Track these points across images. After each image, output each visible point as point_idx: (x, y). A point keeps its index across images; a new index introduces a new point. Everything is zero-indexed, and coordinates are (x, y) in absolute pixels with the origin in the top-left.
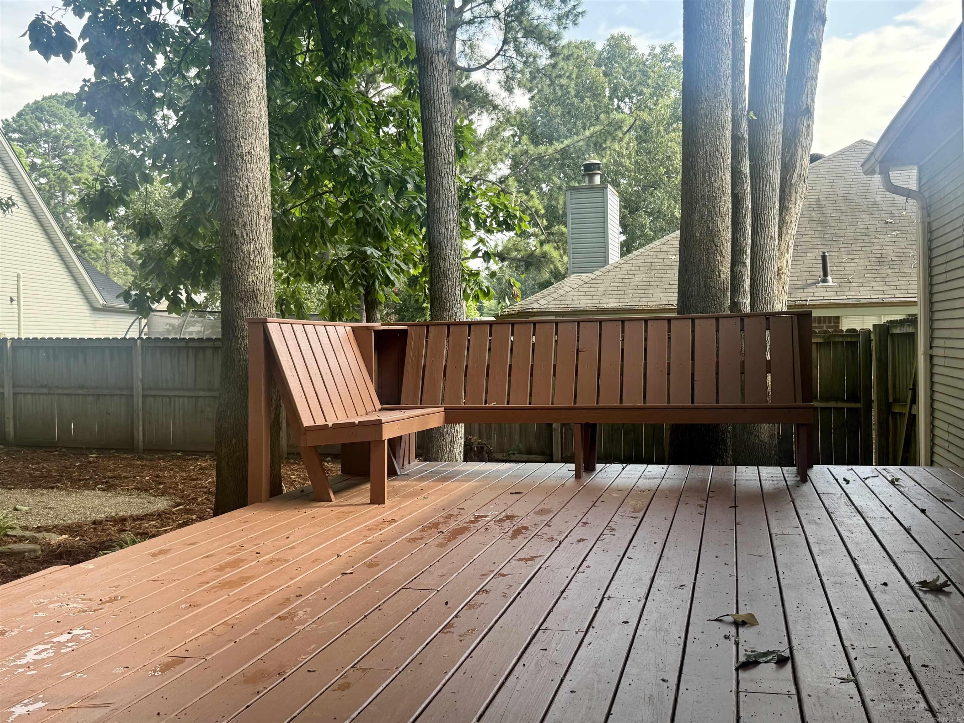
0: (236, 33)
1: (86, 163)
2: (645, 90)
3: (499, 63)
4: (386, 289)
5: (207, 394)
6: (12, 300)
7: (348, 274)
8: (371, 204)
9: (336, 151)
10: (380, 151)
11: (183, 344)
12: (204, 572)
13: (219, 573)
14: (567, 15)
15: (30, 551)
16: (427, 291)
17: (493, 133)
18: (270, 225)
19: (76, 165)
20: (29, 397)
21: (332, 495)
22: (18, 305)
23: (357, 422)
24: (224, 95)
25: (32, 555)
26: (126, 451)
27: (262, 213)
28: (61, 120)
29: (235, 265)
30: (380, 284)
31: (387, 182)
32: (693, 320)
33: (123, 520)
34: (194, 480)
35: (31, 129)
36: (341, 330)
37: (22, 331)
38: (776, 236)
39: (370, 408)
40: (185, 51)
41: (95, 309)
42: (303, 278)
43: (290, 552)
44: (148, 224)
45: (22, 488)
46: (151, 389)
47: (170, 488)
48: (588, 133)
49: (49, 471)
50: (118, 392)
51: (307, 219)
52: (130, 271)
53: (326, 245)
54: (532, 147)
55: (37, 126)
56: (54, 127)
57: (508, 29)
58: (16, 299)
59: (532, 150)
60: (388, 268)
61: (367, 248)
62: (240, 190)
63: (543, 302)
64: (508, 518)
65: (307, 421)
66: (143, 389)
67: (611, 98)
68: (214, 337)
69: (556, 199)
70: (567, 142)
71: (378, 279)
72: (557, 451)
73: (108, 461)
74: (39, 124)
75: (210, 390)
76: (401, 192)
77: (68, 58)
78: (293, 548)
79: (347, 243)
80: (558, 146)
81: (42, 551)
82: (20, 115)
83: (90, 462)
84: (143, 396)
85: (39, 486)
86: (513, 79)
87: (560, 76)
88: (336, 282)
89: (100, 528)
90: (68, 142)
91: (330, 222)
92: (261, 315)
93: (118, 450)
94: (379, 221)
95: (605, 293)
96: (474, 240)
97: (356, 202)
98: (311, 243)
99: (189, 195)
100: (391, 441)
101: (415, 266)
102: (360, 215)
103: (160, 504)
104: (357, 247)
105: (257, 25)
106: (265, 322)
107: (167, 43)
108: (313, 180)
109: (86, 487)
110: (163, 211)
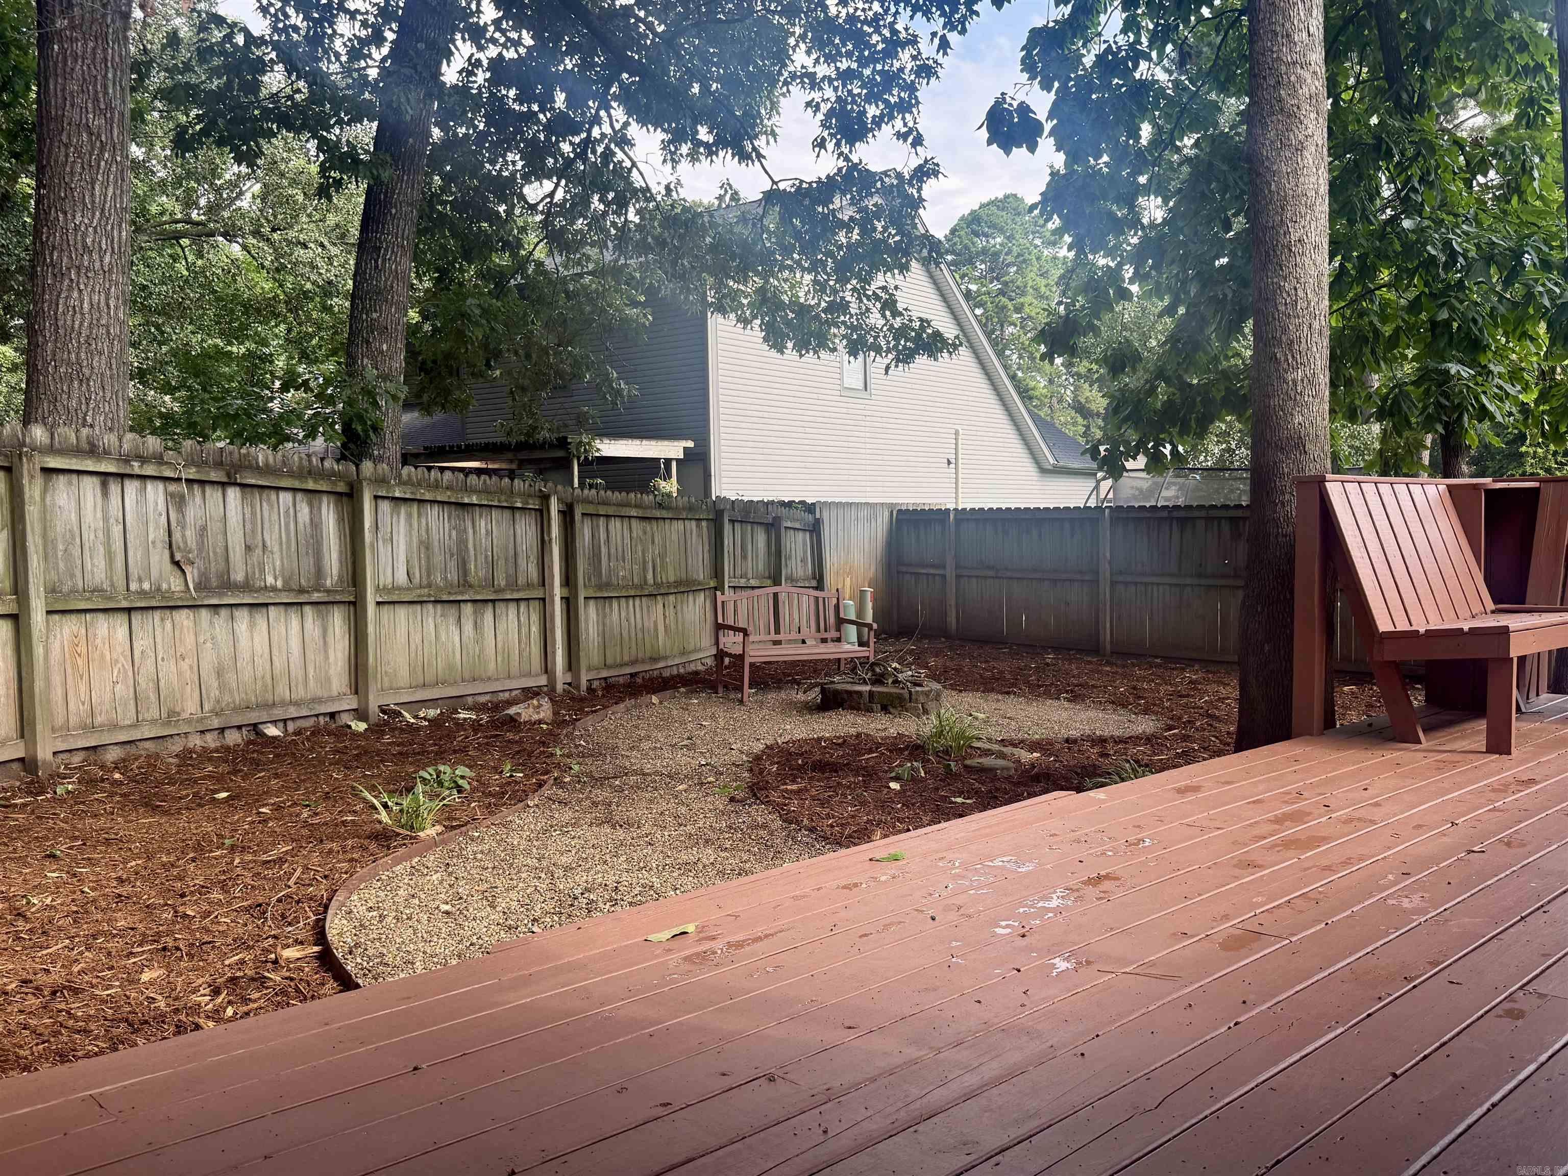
0: (1286, 74)
1: (1030, 284)
4: (1478, 426)
5: (1196, 581)
6: (949, 463)
7: (1416, 407)
8: (1461, 296)
9: (1407, 224)
10: (1477, 214)
11: (1165, 514)
12: (1256, 823)
13: (1277, 827)
15: (1003, 769)
16: (1547, 427)
18: (1326, 342)
19: (1018, 287)
20: (974, 580)
21: (1421, 734)
22: (956, 468)
23: (1466, 628)
24: (1266, 164)
25: (1005, 774)
26: (1089, 652)
27: (1316, 325)
28: (1001, 231)
29: (1275, 402)
30: (1471, 418)
31: (1489, 259)
33: (1102, 741)
34: (1184, 696)
35: (966, 247)
36: (1431, 490)
37: (960, 500)
39: (1477, 608)
40: (1182, 112)
41: (1043, 471)
42: (1340, 415)
43: (1375, 810)
44: (1124, 355)
45: (973, 690)
46: (1121, 573)
47: (1155, 705)
49: (1001, 672)
50: (1078, 577)
51: (1352, 328)
52: (1080, 420)
53: (1379, 365)
55: (973, 243)
56: (992, 242)
58: (953, 461)
60: (1485, 393)
61: (1450, 365)
62: (1285, 295)
65: (1384, 625)
66: (1111, 575)
68: (1195, 504)
71: (1468, 410)
73: (1070, 664)
74: (976, 239)
75: (1200, 576)
76: (1513, 272)
77: (1032, 148)
78: (1377, 804)
79: (1413, 360)
81: (1016, 770)
82: (953, 231)
83: (1048, 665)
84: (1111, 582)
85: (992, 690)
88: (1396, 419)
89: (1076, 749)
90: (1010, 259)
91: (1387, 330)
92: (1311, 470)
93: (1080, 651)
94: (1475, 321)
97: (1434, 296)
98: (1355, 364)
99: (1181, 310)
100: (1522, 659)
101: (1526, 388)
102: (1444, 315)
103: (1145, 725)
104: (1432, 364)
105: (1317, 56)
106: (1322, 481)
107: (1156, 106)
108: (1366, 271)
109: (1048, 695)
110: (1145, 338)
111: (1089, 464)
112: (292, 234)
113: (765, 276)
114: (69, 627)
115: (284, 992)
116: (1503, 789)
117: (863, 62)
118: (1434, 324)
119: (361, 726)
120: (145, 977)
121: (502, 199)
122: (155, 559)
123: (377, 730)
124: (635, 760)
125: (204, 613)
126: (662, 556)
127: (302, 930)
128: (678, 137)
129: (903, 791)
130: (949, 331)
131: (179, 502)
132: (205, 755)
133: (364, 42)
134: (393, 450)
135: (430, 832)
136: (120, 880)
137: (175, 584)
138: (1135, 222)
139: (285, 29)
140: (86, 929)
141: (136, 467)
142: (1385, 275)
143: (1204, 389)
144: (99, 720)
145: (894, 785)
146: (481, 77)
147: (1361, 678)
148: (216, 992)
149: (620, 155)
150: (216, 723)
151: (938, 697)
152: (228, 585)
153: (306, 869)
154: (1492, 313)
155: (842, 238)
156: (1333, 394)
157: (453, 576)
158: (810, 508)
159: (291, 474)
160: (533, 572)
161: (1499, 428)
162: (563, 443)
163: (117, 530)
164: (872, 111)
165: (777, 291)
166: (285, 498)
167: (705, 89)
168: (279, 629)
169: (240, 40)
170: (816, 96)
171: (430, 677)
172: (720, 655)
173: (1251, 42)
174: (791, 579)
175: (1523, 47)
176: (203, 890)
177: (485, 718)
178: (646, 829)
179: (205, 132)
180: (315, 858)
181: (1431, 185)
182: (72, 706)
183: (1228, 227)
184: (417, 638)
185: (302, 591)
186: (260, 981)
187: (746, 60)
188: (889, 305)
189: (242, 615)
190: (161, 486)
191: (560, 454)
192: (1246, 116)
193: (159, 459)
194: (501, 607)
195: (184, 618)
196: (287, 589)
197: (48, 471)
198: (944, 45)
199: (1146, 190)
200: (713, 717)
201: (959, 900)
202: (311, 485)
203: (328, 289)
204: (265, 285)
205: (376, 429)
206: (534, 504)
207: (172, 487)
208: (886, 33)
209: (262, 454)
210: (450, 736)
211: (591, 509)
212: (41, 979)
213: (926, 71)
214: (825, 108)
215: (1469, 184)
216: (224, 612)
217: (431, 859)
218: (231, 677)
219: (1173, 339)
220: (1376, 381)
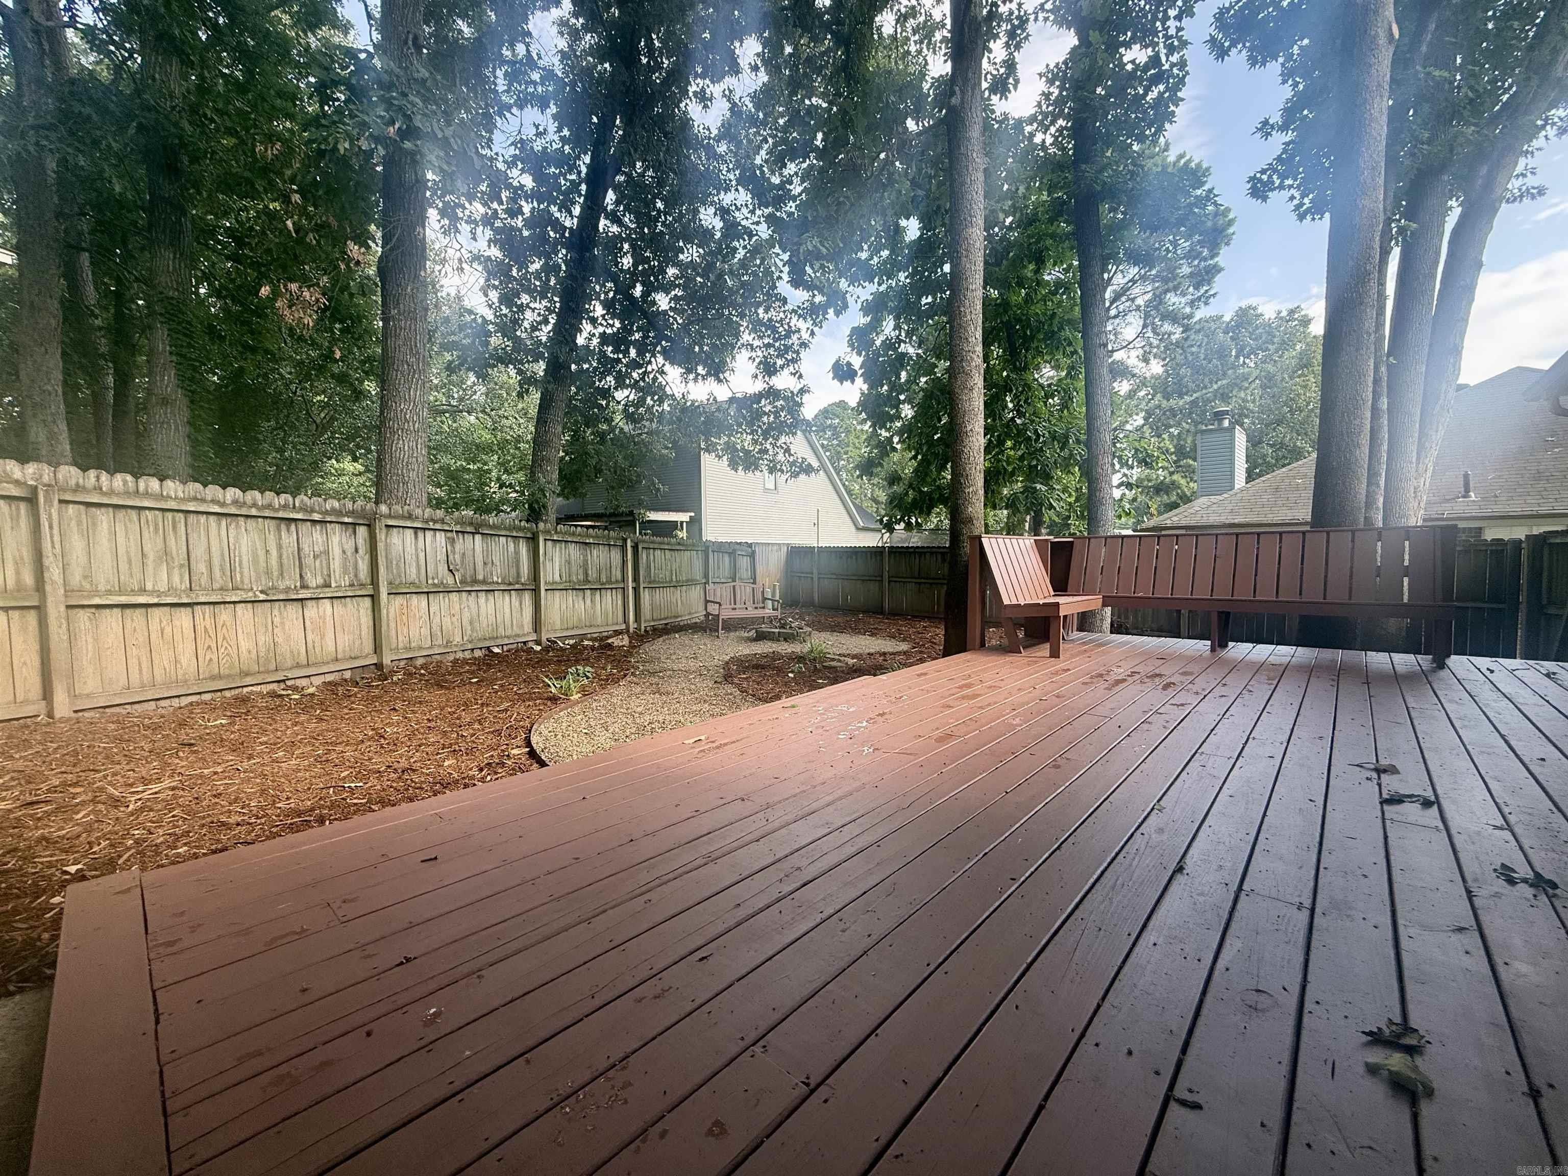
2: (1270, 347)
3: (1139, 343)
4: (1049, 512)
5: (926, 581)
6: (815, 524)
7: (1022, 503)
8: (1042, 454)
9: (1018, 421)
10: (1049, 418)
11: (913, 551)
12: (951, 688)
13: (960, 690)
14: (1199, 298)
15: (840, 667)
17: (1131, 394)
18: (983, 475)
20: (826, 580)
21: (1021, 650)
22: (818, 527)
23: (1041, 603)
24: (957, 394)
25: (841, 669)
26: (878, 613)
28: (838, 417)
30: (1046, 509)
31: (1054, 438)
32: (1328, 533)
34: (921, 633)
36: (1027, 542)
37: (820, 543)
38: (1414, 460)
39: (1046, 594)
40: (920, 367)
42: (989, 507)
43: (1003, 682)
44: (894, 477)
45: (826, 631)
46: (892, 577)
47: (908, 637)
48: (1215, 387)
49: (839, 623)
50: (874, 579)
51: (994, 468)
52: (874, 505)
53: (1006, 484)
54: (1165, 402)
56: (834, 422)
57: (1147, 316)
58: (817, 524)
59: (1165, 404)
60: (1052, 498)
61: (1037, 485)
62: (965, 453)
63: (1175, 519)
64: (1157, 675)
65: (1006, 602)
66: (888, 578)
67: (1237, 357)
68: (926, 546)
69: (1185, 440)
70: (1195, 395)
71: (1045, 505)
72: (1184, 630)
73: (870, 619)
74: (826, 420)
75: (928, 579)
76: (1064, 444)
77: (853, 382)
78: (1003, 680)
79: (1021, 482)
80: (1187, 399)
81: (845, 667)
83: (860, 619)
84: (889, 581)
85: (835, 631)
86: (1150, 353)
87: (1192, 346)
88: (1014, 509)
89: (872, 657)
90: (842, 430)
91: (1010, 469)
92: (976, 532)
93: (874, 613)
94: (1048, 465)
95: (1232, 511)
96: (1119, 475)
97: (1030, 454)
98: (995, 484)
99: (920, 457)
100: (1065, 617)
101: (1070, 495)
102: (1034, 463)
103: (904, 647)
104: (1029, 484)
105: (979, 349)
106: (980, 537)
107: (908, 364)
108: (1001, 443)
109: (860, 633)
110: (903, 469)
111: (878, 526)
112: (501, 412)
113: (729, 436)
114: (399, 600)
115: (513, 769)
116: (1056, 673)
117: (775, 340)
118: (1030, 467)
119: (538, 648)
120: (446, 764)
121: (604, 398)
122: (440, 569)
123: (546, 650)
124: (669, 664)
125: (464, 594)
126: (680, 567)
127: (519, 741)
128: (689, 371)
129: (795, 678)
130: (815, 464)
131: (452, 541)
132: (465, 662)
133: (539, 323)
134: (553, 517)
135: (576, 697)
136: (429, 720)
137: (450, 581)
138: (899, 417)
139: (501, 315)
140: (415, 743)
141: (431, 525)
142: (1009, 443)
143: (929, 494)
144: (413, 645)
145: (791, 675)
146: (595, 341)
147: (997, 625)
148: (481, 770)
149: (660, 379)
150: (470, 646)
151: (810, 635)
152: (475, 581)
153: (518, 714)
154: (1055, 463)
155: (765, 419)
156: (986, 497)
157: (581, 577)
158: (750, 545)
159: (505, 529)
160: (619, 577)
161: (1058, 515)
162: (631, 513)
163: (422, 555)
164: (780, 362)
165: (735, 443)
166: (503, 540)
167: (701, 348)
168: (499, 602)
169: (480, 321)
170: (754, 354)
171: (570, 625)
172: (708, 615)
173: (951, 337)
174: (740, 579)
175: (1070, 344)
176: (470, 723)
177: (597, 644)
178: (676, 695)
179: (462, 364)
180: (523, 709)
181: (1029, 404)
182: (400, 639)
183: (940, 421)
184: (564, 607)
185: (510, 584)
186: (502, 764)
187: (720, 337)
188: (787, 451)
189: (482, 595)
190: (443, 534)
191: (630, 518)
192: (947, 370)
193: (442, 521)
194: (603, 592)
195: (454, 597)
196: (503, 583)
197: (387, 526)
198: (812, 334)
199: (904, 402)
200: (705, 644)
201: (823, 724)
202: (515, 534)
203: (519, 439)
204: (487, 436)
205: (544, 507)
206: (619, 543)
207: (449, 534)
208: (786, 327)
209: (492, 519)
210: (581, 653)
211: (646, 545)
212: (396, 765)
213: (804, 345)
214: (758, 360)
215: (1045, 403)
216: (473, 594)
217: (576, 709)
218: (477, 625)
219: (916, 471)
220: (1005, 492)
